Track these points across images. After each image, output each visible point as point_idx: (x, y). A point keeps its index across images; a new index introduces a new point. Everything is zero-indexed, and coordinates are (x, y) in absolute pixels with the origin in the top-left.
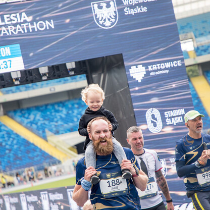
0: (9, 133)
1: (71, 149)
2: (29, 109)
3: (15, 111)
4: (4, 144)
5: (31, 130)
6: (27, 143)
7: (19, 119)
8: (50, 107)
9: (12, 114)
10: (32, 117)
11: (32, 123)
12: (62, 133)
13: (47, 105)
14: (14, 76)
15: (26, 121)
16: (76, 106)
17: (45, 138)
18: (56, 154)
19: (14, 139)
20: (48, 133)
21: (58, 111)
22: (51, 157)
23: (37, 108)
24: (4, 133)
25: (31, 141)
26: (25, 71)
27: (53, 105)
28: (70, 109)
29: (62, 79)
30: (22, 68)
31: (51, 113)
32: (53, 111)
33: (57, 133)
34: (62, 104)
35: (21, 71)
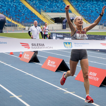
0: (24, 7)
1: (52, 19)
4: (21, 11)
5: (34, 8)
6: (32, 13)
7: (28, 1)
10: (34, 2)
11: (34, 4)
12: (48, 12)
15: (32, 3)
16: (55, 1)
17: (40, 13)
18: (44, 20)
19: (25, 10)
20: (42, 11)
21: (46, 2)
22: (42, 21)
24: (22, 6)
25: (34, 12)
31: (43, 2)
32: (44, 1)
33: (45, 11)
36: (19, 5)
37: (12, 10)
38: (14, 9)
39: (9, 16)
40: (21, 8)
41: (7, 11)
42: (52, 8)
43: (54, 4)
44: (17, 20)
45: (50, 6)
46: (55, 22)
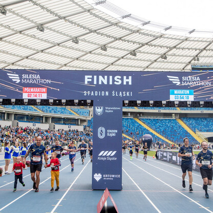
0: (180, 127)
1: (206, 139)
2: (190, 118)
3: (184, 118)
4: (177, 131)
5: (189, 127)
6: (187, 132)
7: (185, 121)
8: (200, 119)
9: (182, 119)
10: (191, 122)
11: (190, 124)
13: (198, 118)
14: (188, 103)
15: (188, 123)
17: (195, 132)
20: (197, 130)
21: (203, 122)
22: (196, 141)
23: (194, 118)
25: (189, 132)
26: (194, 102)
27: (201, 118)
28: (208, 121)
29: (207, 108)
30: (193, 100)
32: (201, 121)
33: (201, 131)
34: (205, 119)
35: (192, 102)
36: (176, 125)
37: (168, 130)
38: (170, 129)
39: (164, 135)
40: (177, 128)
41: (163, 131)
42: (209, 127)
43: (211, 123)
44: (171, 139)
45: (207, 126)
46: (209, 142)
